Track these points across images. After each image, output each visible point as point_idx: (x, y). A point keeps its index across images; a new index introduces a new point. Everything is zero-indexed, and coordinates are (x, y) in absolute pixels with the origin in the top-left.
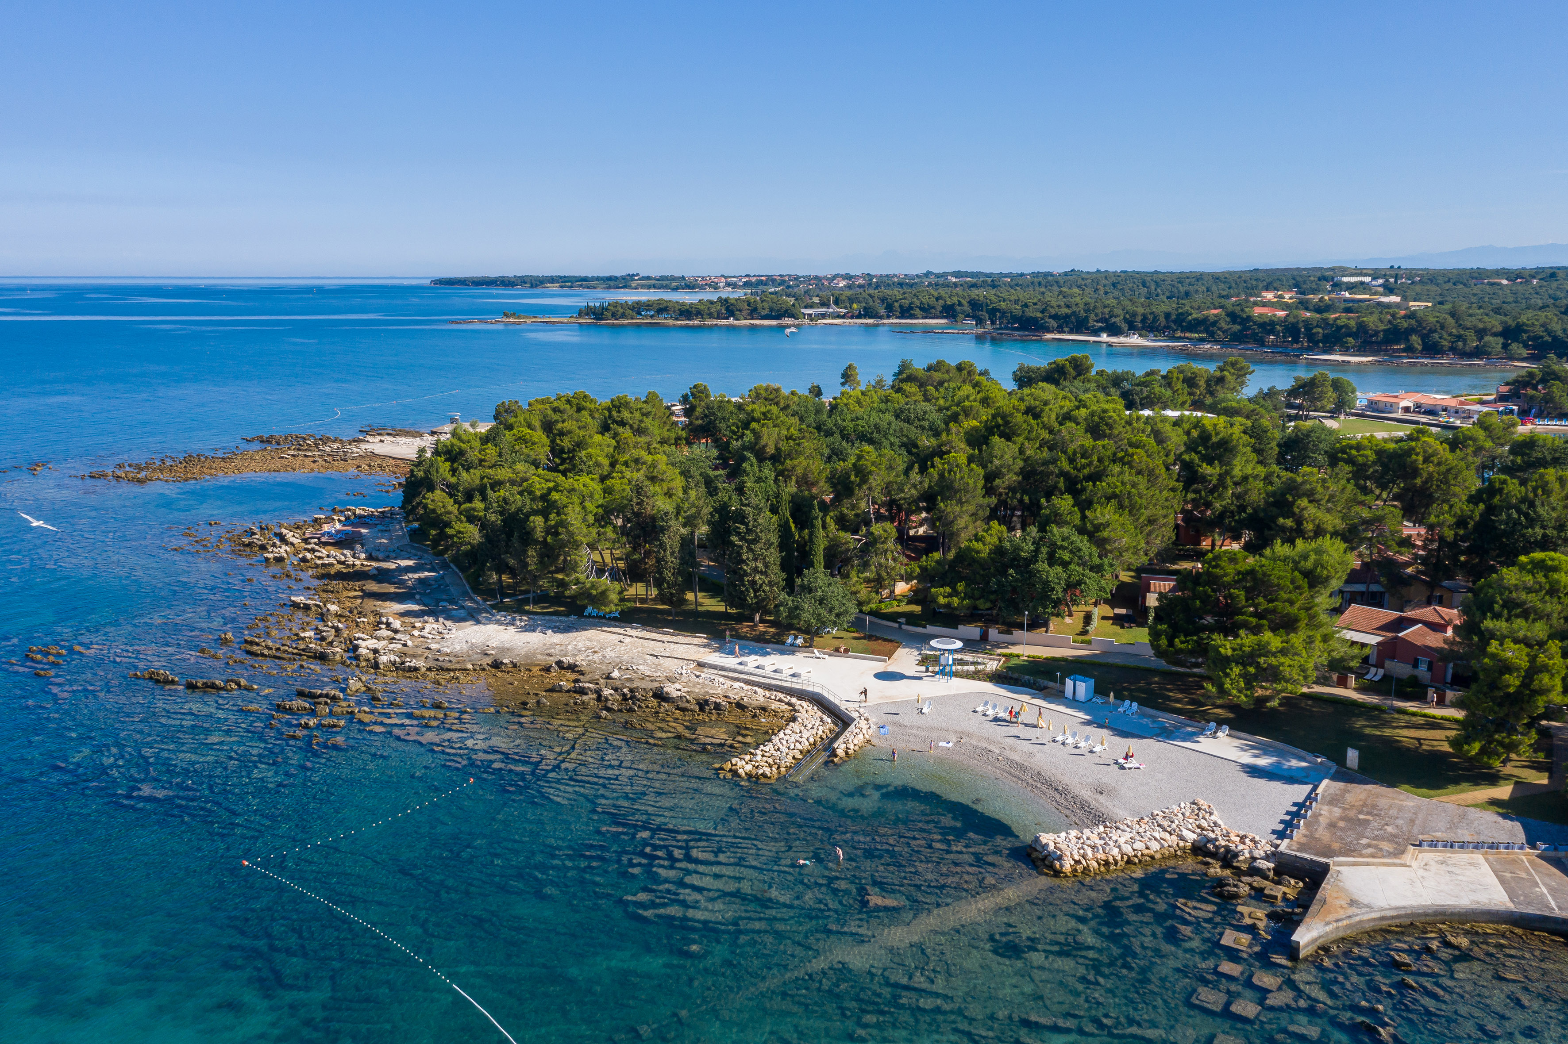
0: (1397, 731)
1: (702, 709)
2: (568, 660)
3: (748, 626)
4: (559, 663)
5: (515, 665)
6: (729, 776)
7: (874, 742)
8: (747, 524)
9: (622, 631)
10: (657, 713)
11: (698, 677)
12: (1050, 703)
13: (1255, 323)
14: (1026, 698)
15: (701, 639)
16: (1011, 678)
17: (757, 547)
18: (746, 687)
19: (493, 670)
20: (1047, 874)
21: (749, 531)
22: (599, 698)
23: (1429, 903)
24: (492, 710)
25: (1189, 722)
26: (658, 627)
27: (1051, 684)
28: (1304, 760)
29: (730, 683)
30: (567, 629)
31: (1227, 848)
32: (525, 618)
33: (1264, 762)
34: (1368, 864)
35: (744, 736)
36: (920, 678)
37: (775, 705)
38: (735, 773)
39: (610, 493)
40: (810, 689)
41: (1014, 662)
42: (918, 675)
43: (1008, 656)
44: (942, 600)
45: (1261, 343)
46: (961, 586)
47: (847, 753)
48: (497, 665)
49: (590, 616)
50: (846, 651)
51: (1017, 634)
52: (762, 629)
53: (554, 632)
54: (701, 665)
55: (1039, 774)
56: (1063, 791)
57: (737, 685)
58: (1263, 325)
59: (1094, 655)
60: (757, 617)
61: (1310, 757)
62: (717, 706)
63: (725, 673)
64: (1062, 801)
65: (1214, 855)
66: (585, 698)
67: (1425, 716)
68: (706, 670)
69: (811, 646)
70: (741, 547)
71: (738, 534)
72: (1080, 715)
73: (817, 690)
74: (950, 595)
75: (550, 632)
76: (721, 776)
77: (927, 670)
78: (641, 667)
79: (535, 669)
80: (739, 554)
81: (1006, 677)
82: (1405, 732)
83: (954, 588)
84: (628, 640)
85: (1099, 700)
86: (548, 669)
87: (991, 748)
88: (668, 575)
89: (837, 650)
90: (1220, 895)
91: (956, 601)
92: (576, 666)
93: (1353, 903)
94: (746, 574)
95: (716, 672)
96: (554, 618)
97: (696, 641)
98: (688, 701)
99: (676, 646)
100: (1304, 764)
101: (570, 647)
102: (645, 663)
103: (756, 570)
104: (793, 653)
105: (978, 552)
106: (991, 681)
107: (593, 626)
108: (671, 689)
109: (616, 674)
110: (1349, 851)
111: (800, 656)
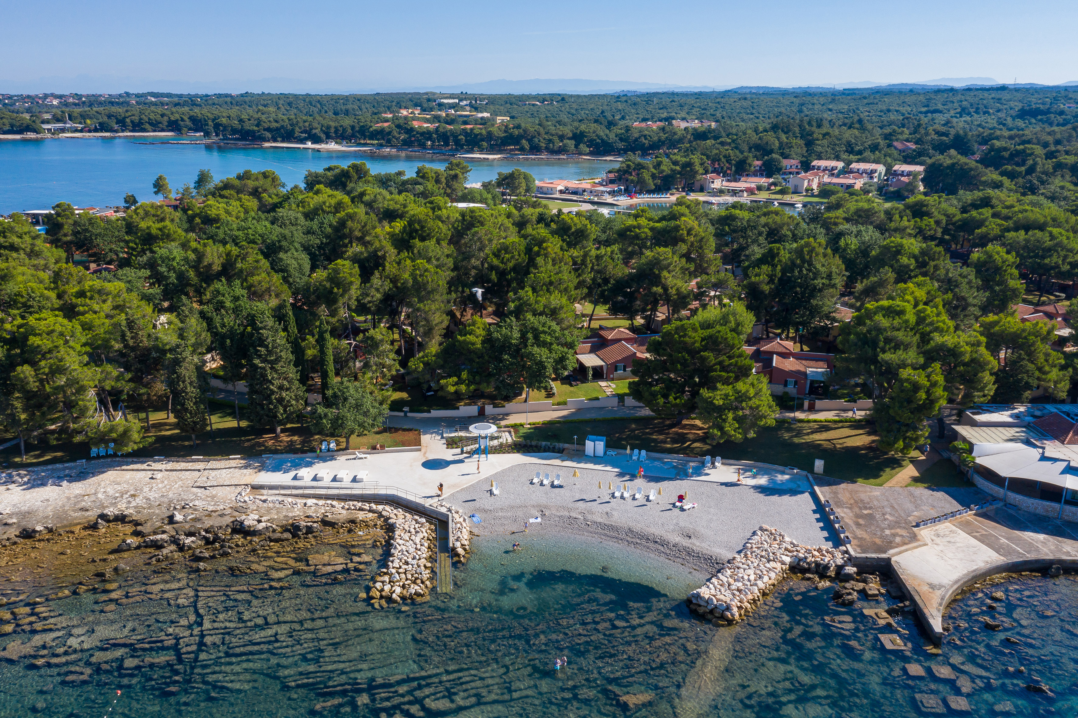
0: (811, 436)
1: (295, 535)
2: (111, 511)
3: (271, 439)
4: (103, 516)
5: (50, 530)
6: (383, 602)
7: (476, 531)
8: (267, 347)
9: (144, 466)
10: (254, 550)
11: (264, 501)
12: (579, 462)
13: (418, 133)
14: (557, 462)
15: (236, 461)
16: (531, 446)
17: (278, 367)
18: (321, 502)
19: (28, 542)
20: (723, 626)
21: (270, 352)
22: (181, 548)
23: (965, 572)
24: (67, 592)
25: (688, 459)
26: (184, 456)
27: (566, 446)
28: (783, 473)
29: (301, 501)
30: (81, 476)
31: (816, 562)
32: (23, 472)
33: (763, 481)
34: (906, 550)
35: (359, 555)
36: (461, 461)
37: (361, 516)
38: (389, 599)
39: (90, 329)
40: (383, 492)
41: (522, 431)
42: (457, 458)
43: (515, 427)
44: (452, 389)
45: (423, 146)
46: (464, 375)
47: (465, 550)
48: (28, 534)
49: (98, 457)
50: (382, 447)
51: (509, 406)
52: (286, 439)
53: (70, 481)
54: (256, 488)
55: (630, 530)
56: (663, 543)
57: (310, 502)
58: (422, 134)
59: (572, 414)
60: (279, 429)
61: (787, 470)
62: (310, 530)
63: (288, 492)
64: (668, 552)
65: (808, 570)
66: (165, 551)
67: (815, 421)
68: (265, 492)
69: (347, 448)
70: (264, 368)
71: (260, 356)
72: (609, 468)
73: (390, 492)
74: (456, 384)
75: (65, 483)
76: (377, 606)
77: (462, 452)
78: (197, 503)
79: (77, 529)
80: (264, 376)
81: (525, 446)
82: (816, 437)
83: (459, 377)
84: (159, 475)
85: (612, 452)
86: (94, 527)
87: (574, 515)
88: (190, 405)
89: (374, 448)
90: (844, 604)
91: (463, 388)
92: (125, 516)
93: (932, 587)
94: (273, 392)
95: (277, 492)
96: (59, 466)
97: (233, 463)
98: (274, 531)
99: (215, 472)
100: (787, 477)
101: (100, 495)
102: (197, 498)
103: (281, 388)
104: (332, 458)
105: (473, 344)
106: (518, 452)
107: (111, 466)
108: (250, 521)
109: (179, 517)
110: (890, 545)
111: (342, 459)
